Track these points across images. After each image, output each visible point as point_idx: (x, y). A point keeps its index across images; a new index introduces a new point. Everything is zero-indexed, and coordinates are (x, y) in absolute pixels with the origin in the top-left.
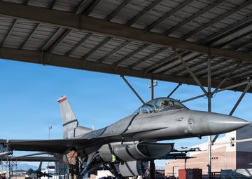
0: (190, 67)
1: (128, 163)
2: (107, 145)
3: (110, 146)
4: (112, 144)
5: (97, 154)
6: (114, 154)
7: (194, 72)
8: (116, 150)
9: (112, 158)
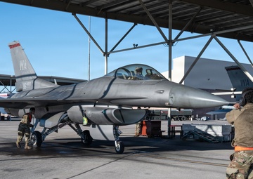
0: (148, 7)
1: (101, 126)
2: (78, 107)
3: (81, 108)
4: (83, 106)
5: (65, 115)
6: (86, 117)
7: (151, 12)
8: (89, 113)
9: (83, 120)
